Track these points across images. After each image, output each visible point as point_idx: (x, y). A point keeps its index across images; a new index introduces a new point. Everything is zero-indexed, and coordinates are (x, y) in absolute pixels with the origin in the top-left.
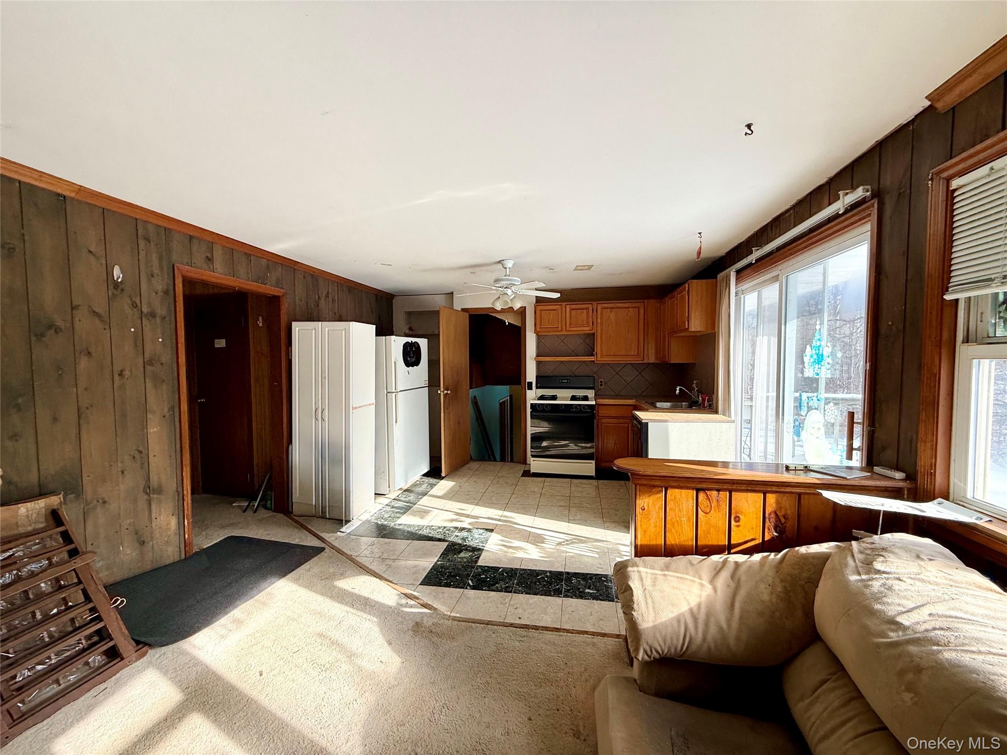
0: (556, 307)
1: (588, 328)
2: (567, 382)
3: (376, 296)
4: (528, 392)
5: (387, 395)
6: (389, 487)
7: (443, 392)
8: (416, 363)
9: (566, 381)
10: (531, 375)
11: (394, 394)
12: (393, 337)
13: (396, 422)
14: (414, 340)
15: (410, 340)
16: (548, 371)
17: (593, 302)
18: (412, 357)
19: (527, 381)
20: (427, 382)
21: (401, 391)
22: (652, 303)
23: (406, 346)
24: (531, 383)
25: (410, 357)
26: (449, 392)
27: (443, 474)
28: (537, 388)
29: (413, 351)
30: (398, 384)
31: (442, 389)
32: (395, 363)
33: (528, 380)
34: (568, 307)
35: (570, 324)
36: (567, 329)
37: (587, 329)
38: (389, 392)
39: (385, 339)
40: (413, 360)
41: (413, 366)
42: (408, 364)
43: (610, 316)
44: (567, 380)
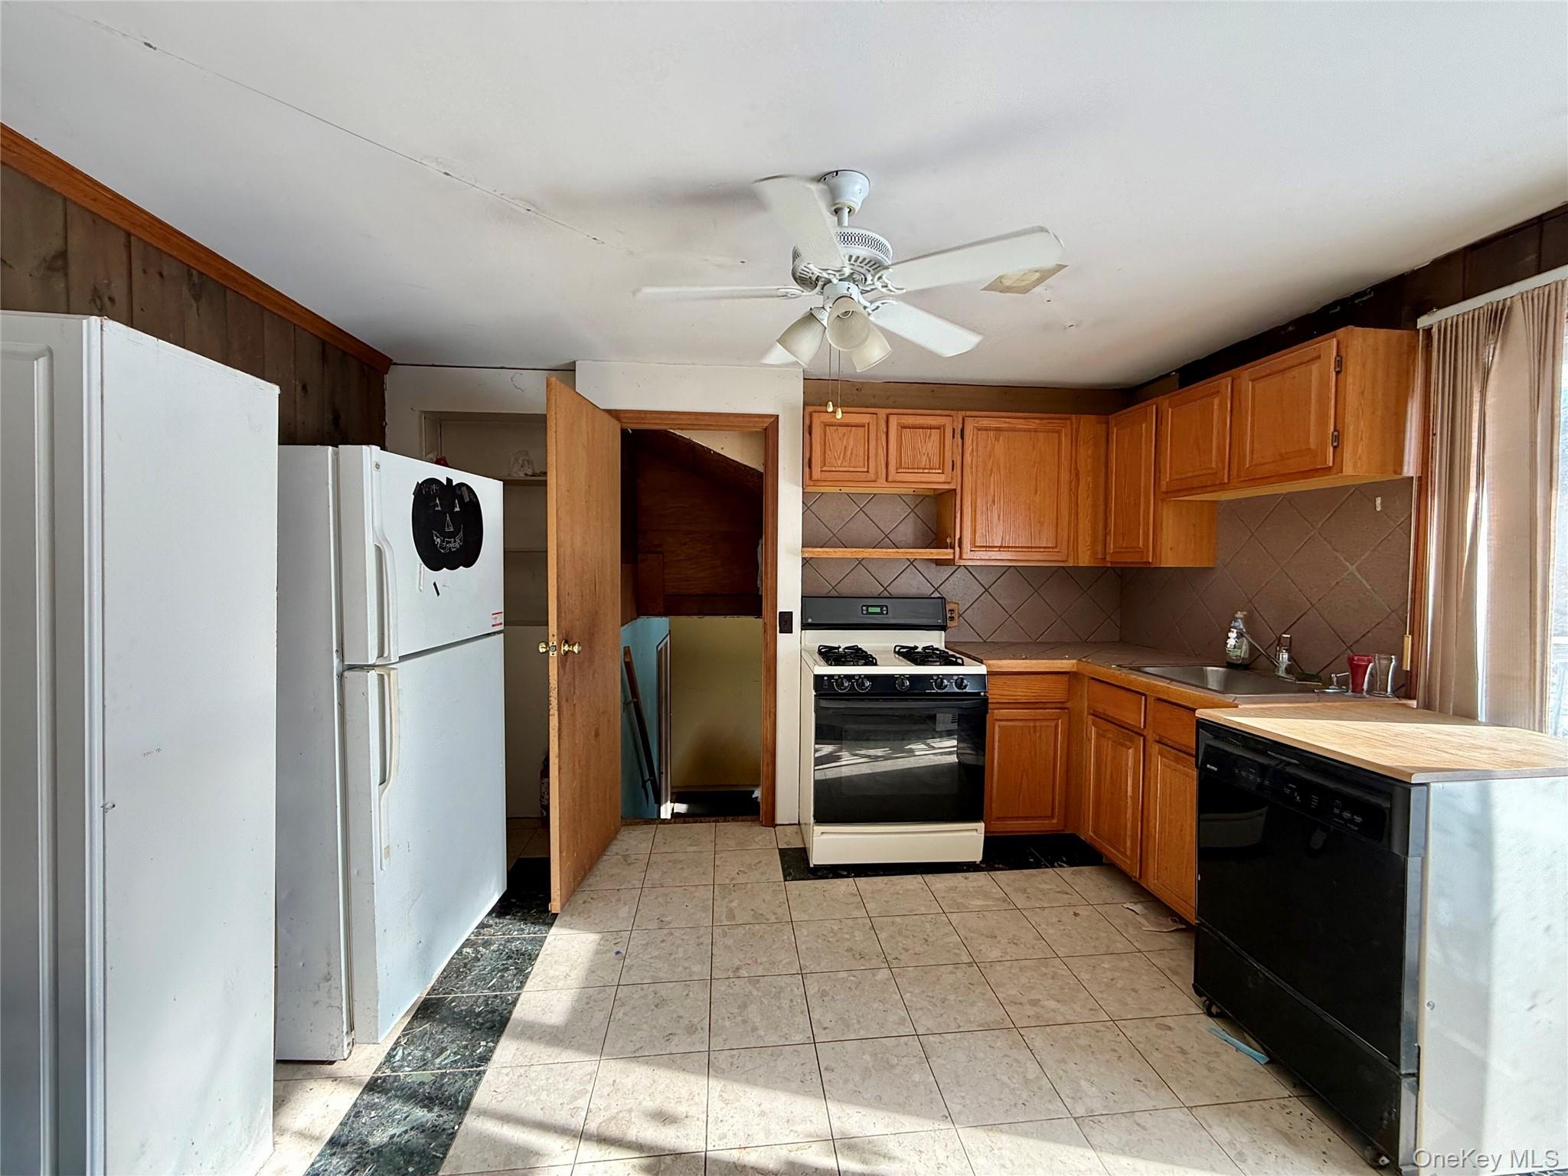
0: (865, 419)
1: (942, 478)
2: (881, 613)
3: (324, 344)
4: (782, 638)
5: (341, 676)
6: (352, 1028)
7: (557, 648)
8: (468, 555)
9: (878, 610)
10: (788, 594)
11: (373, 675)
12: (371, 453)
13: (383, 781)
14: (458, 477)
15: (442, 473)
16: (830, 581)
17: (952, 413)
18: (452, 535)
19: (780, 609)
20: (501, 619)
21: (403, 658)
22: (1088, 425)
23: (427, 495)
24: (790, 614)
25: (444, 535)
26: (576, 649)
27: (555, 906)
28: (805, 626)
29: (453, 515)
30: (391, 633)
31: (553, 641)
32: (379, 552)
33: (782, 608)
34: (893, 421)
35: (899, 466)
36: (890, 479)
37: (938, 480)
38: (351, 668)
39: (336, 455)
40: (455, 544)
41: (453, 567)
42: (434, 557)
43: (993, 448)
44: (881, 607)
